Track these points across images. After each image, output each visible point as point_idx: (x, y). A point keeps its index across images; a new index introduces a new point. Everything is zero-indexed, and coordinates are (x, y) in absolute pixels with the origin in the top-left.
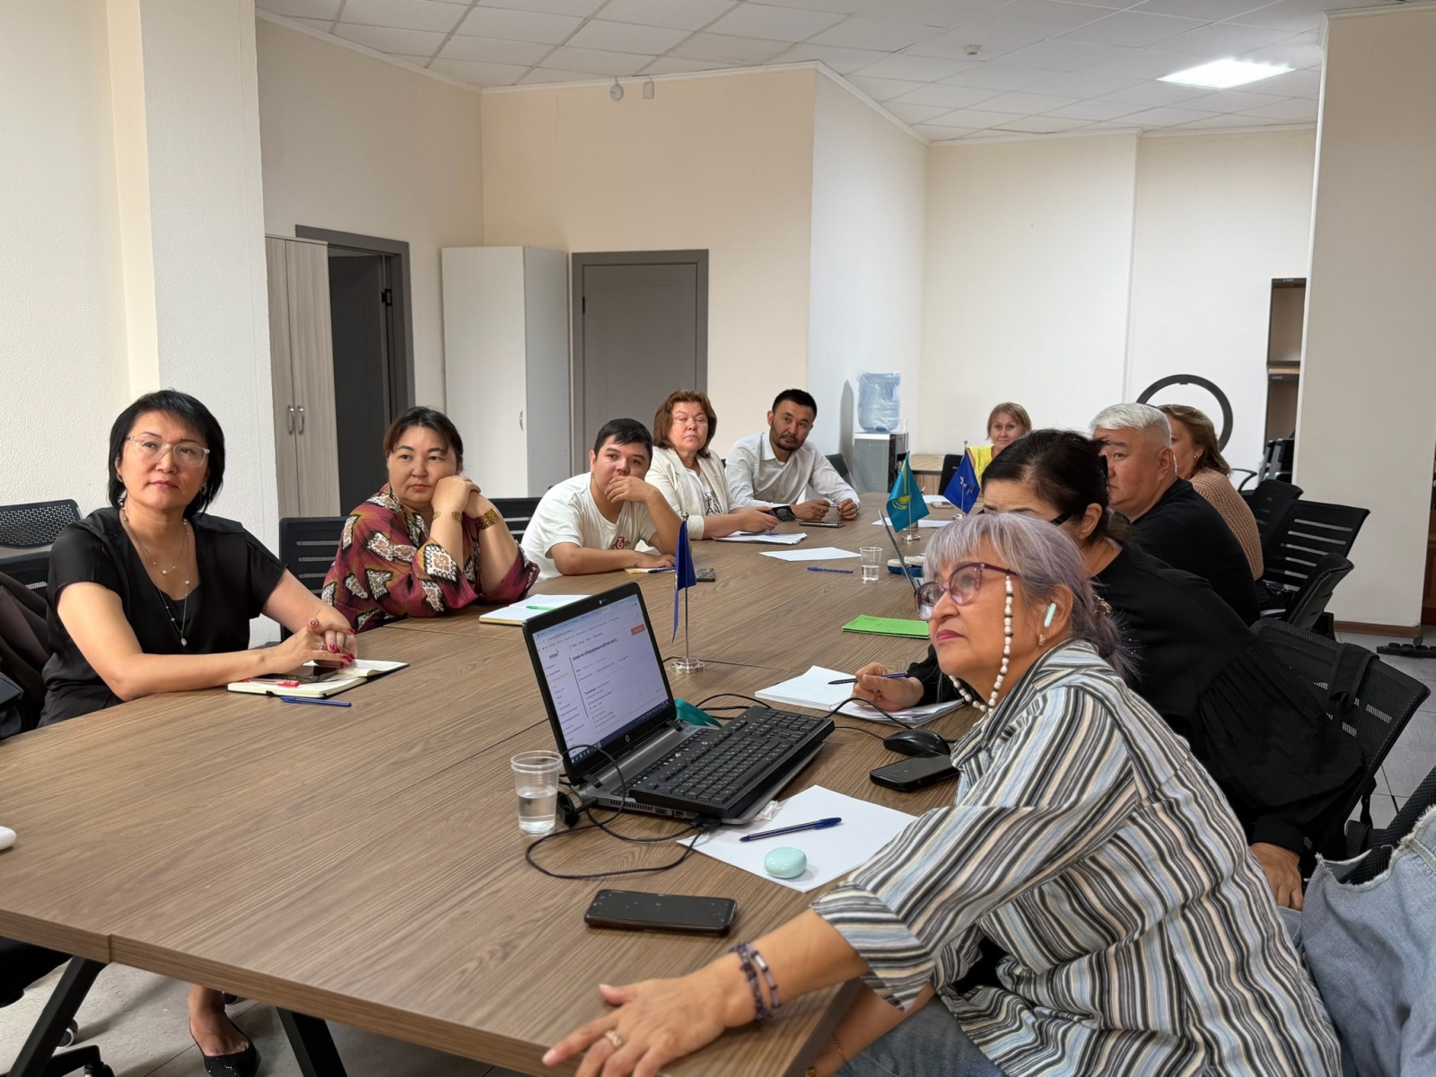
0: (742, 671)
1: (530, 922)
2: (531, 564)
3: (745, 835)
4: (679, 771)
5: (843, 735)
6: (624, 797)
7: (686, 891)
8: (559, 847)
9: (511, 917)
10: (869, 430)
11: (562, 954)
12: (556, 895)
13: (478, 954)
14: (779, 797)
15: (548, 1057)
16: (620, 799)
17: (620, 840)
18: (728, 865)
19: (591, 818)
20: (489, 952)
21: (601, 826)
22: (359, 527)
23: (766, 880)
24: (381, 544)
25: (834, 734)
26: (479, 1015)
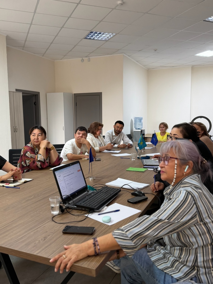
0: (103, 179)
1: (51, 233)
2: (61, 158)
3: (99, 214)
4: (86, 200)
5: (123, 192)
6: (74, 206)
7: (85, 226)
8: (59, 217)
9: (47, 232)
10: (136, 129)
11: (57, 239)
12: (57, 227)
13: (39, 239)
14: (108, 206)
15: (51, 261)
16: (73, 206)
17: (72, 215)
18: (95, 220)
19: (67, 211)
20: (41, 239)
21: (69, 212)
22: (24, 151)
23: (102, 223)
24: (28, 154)
25: (120, 192)
26: (37, 252)
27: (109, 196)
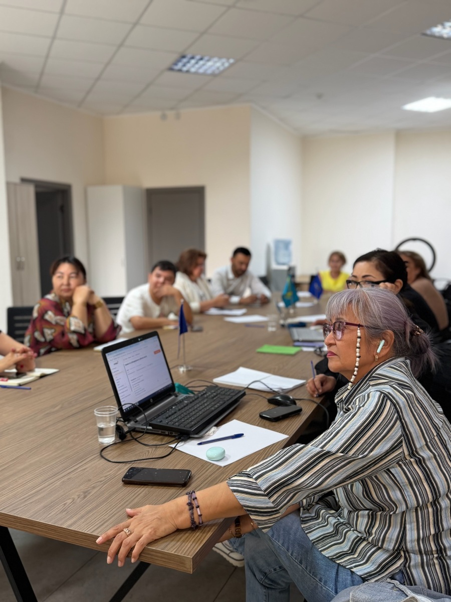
0: (209, 371)
1: (98, 482)
2: (118, 325)
3: (200, 442)
4: (173, 414)
5: (250, 397)
6: (147, 426)
7: (170, 467)
8: (116, 449)
9: (89, 480)
10: (279, 263)
11: (110, 496)
12: (111, 470)
13: (73, 497)
14: (217, 425)
15: (98, 541)
16: (145, 427)
17: (143, 446)
18: (190, 455)
19: (132, 436)
20: (78, 495)
21: (136, 439)
22: (40, 309)
23: (207, 462)
24: (50, 316)
25: (245, 397)
26: (69, 522)
27: (221, 405)
